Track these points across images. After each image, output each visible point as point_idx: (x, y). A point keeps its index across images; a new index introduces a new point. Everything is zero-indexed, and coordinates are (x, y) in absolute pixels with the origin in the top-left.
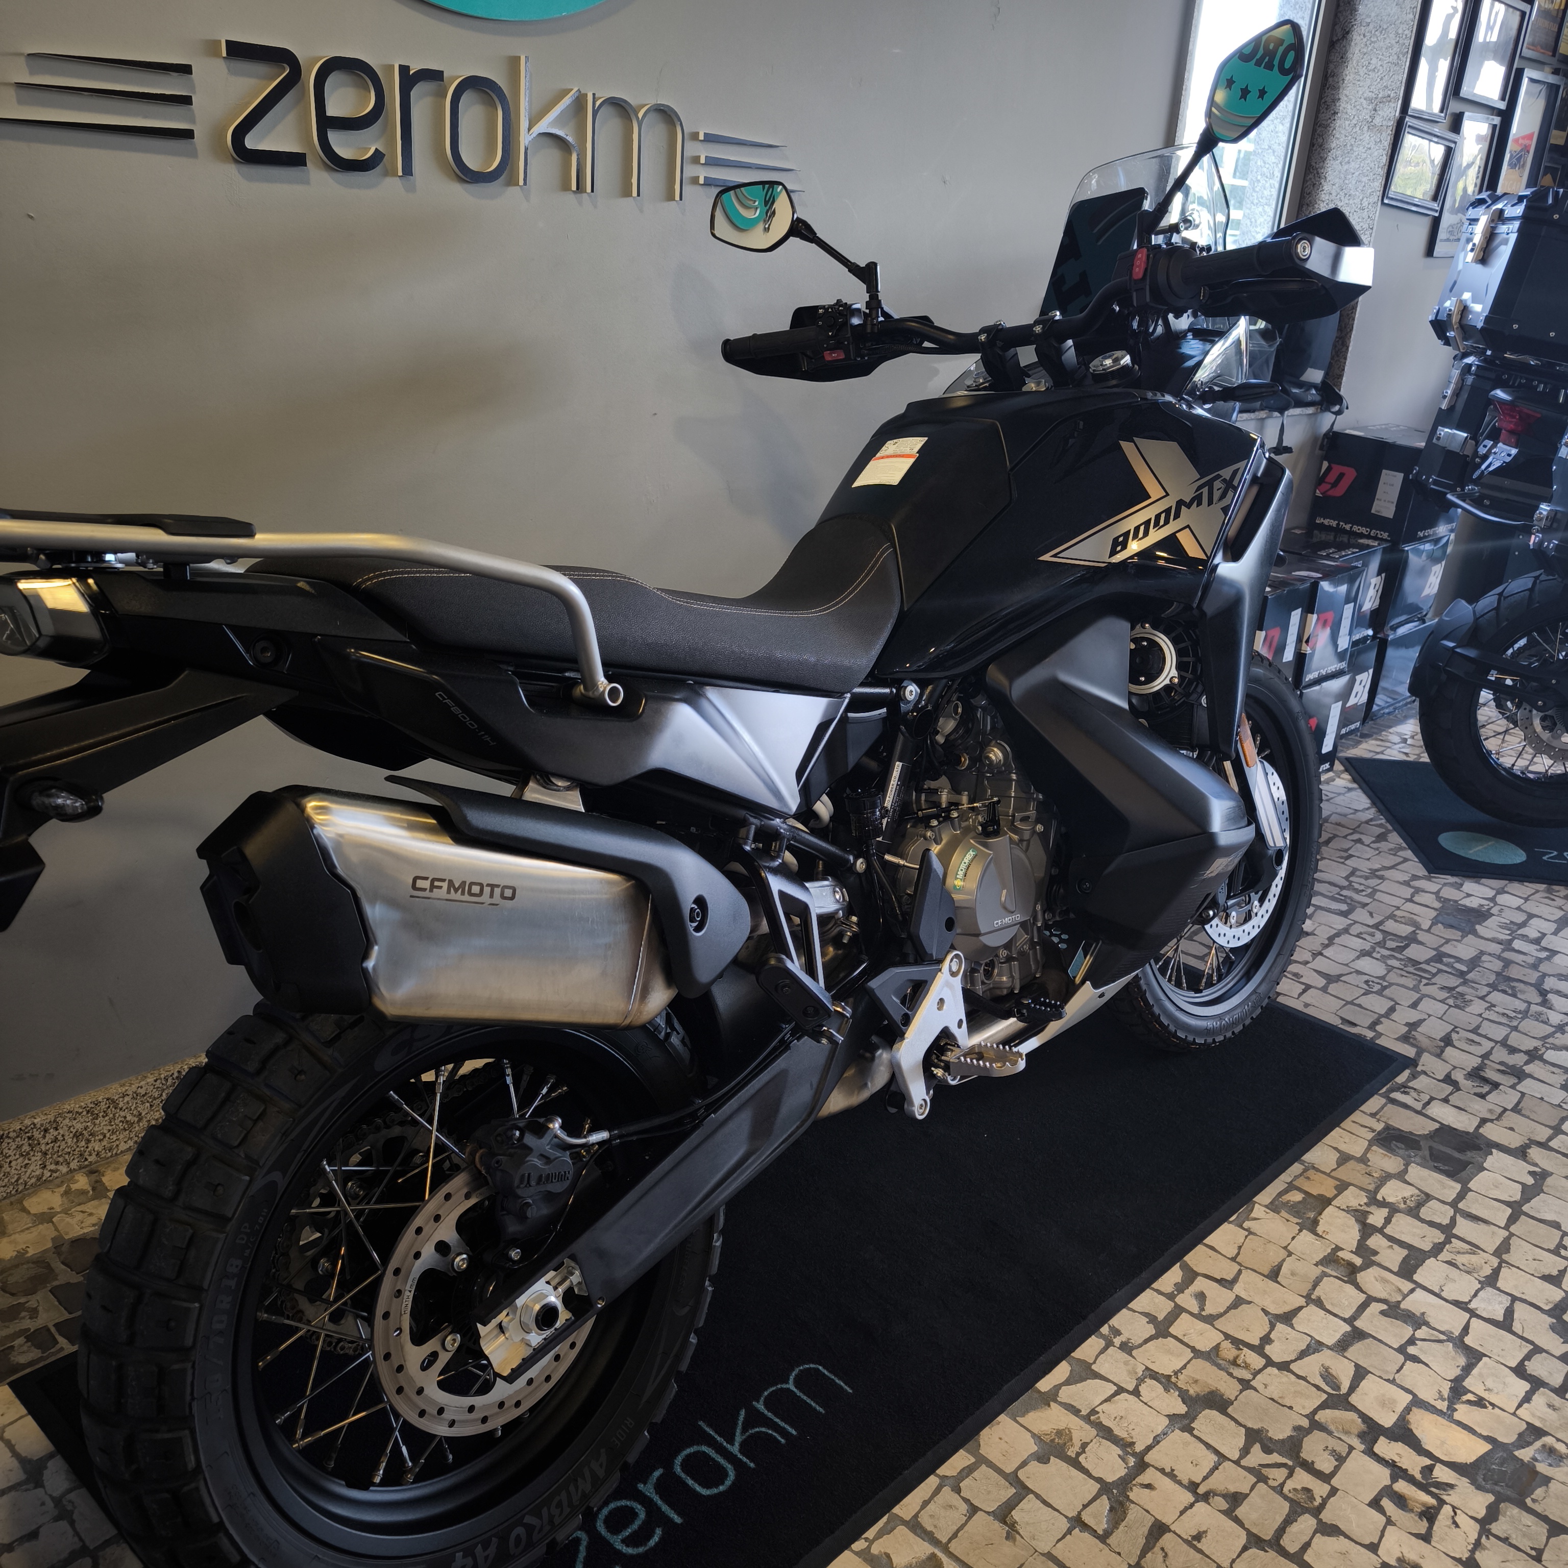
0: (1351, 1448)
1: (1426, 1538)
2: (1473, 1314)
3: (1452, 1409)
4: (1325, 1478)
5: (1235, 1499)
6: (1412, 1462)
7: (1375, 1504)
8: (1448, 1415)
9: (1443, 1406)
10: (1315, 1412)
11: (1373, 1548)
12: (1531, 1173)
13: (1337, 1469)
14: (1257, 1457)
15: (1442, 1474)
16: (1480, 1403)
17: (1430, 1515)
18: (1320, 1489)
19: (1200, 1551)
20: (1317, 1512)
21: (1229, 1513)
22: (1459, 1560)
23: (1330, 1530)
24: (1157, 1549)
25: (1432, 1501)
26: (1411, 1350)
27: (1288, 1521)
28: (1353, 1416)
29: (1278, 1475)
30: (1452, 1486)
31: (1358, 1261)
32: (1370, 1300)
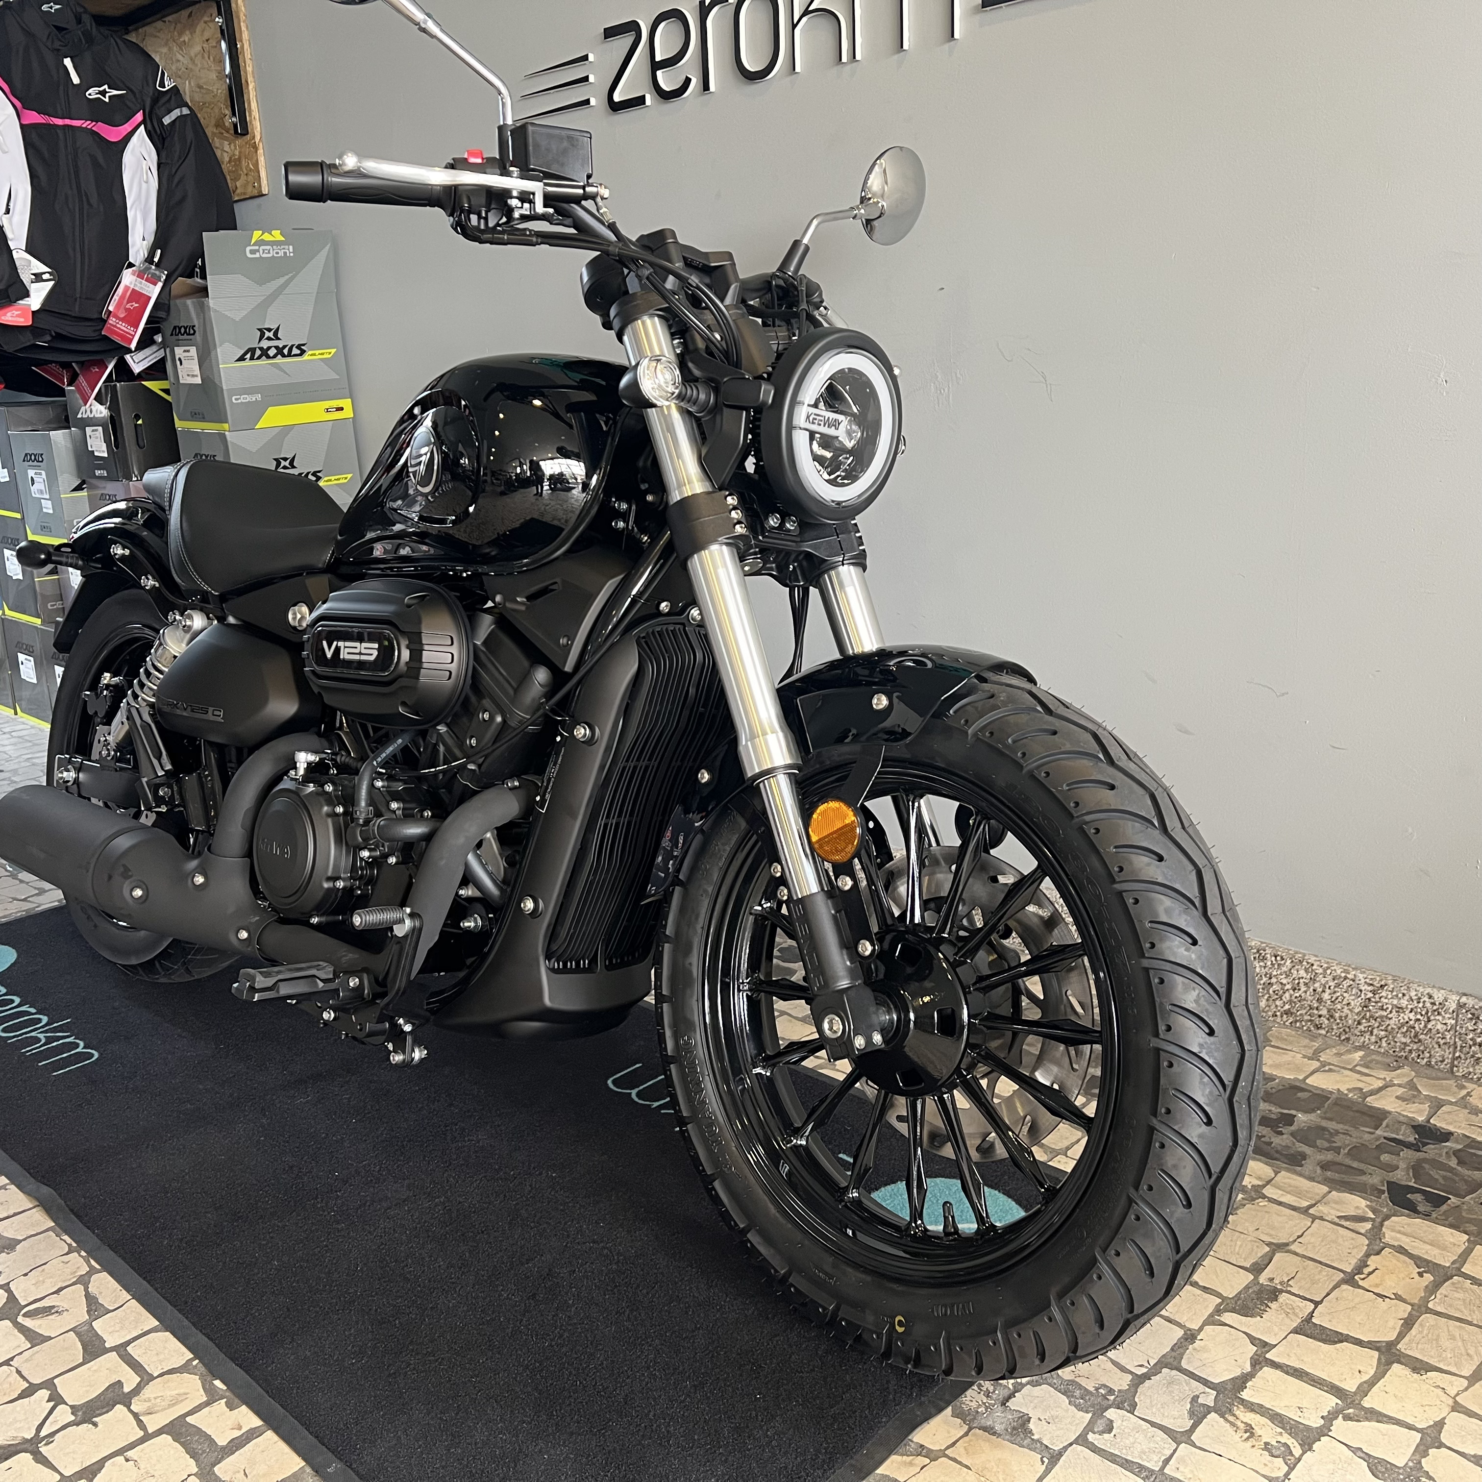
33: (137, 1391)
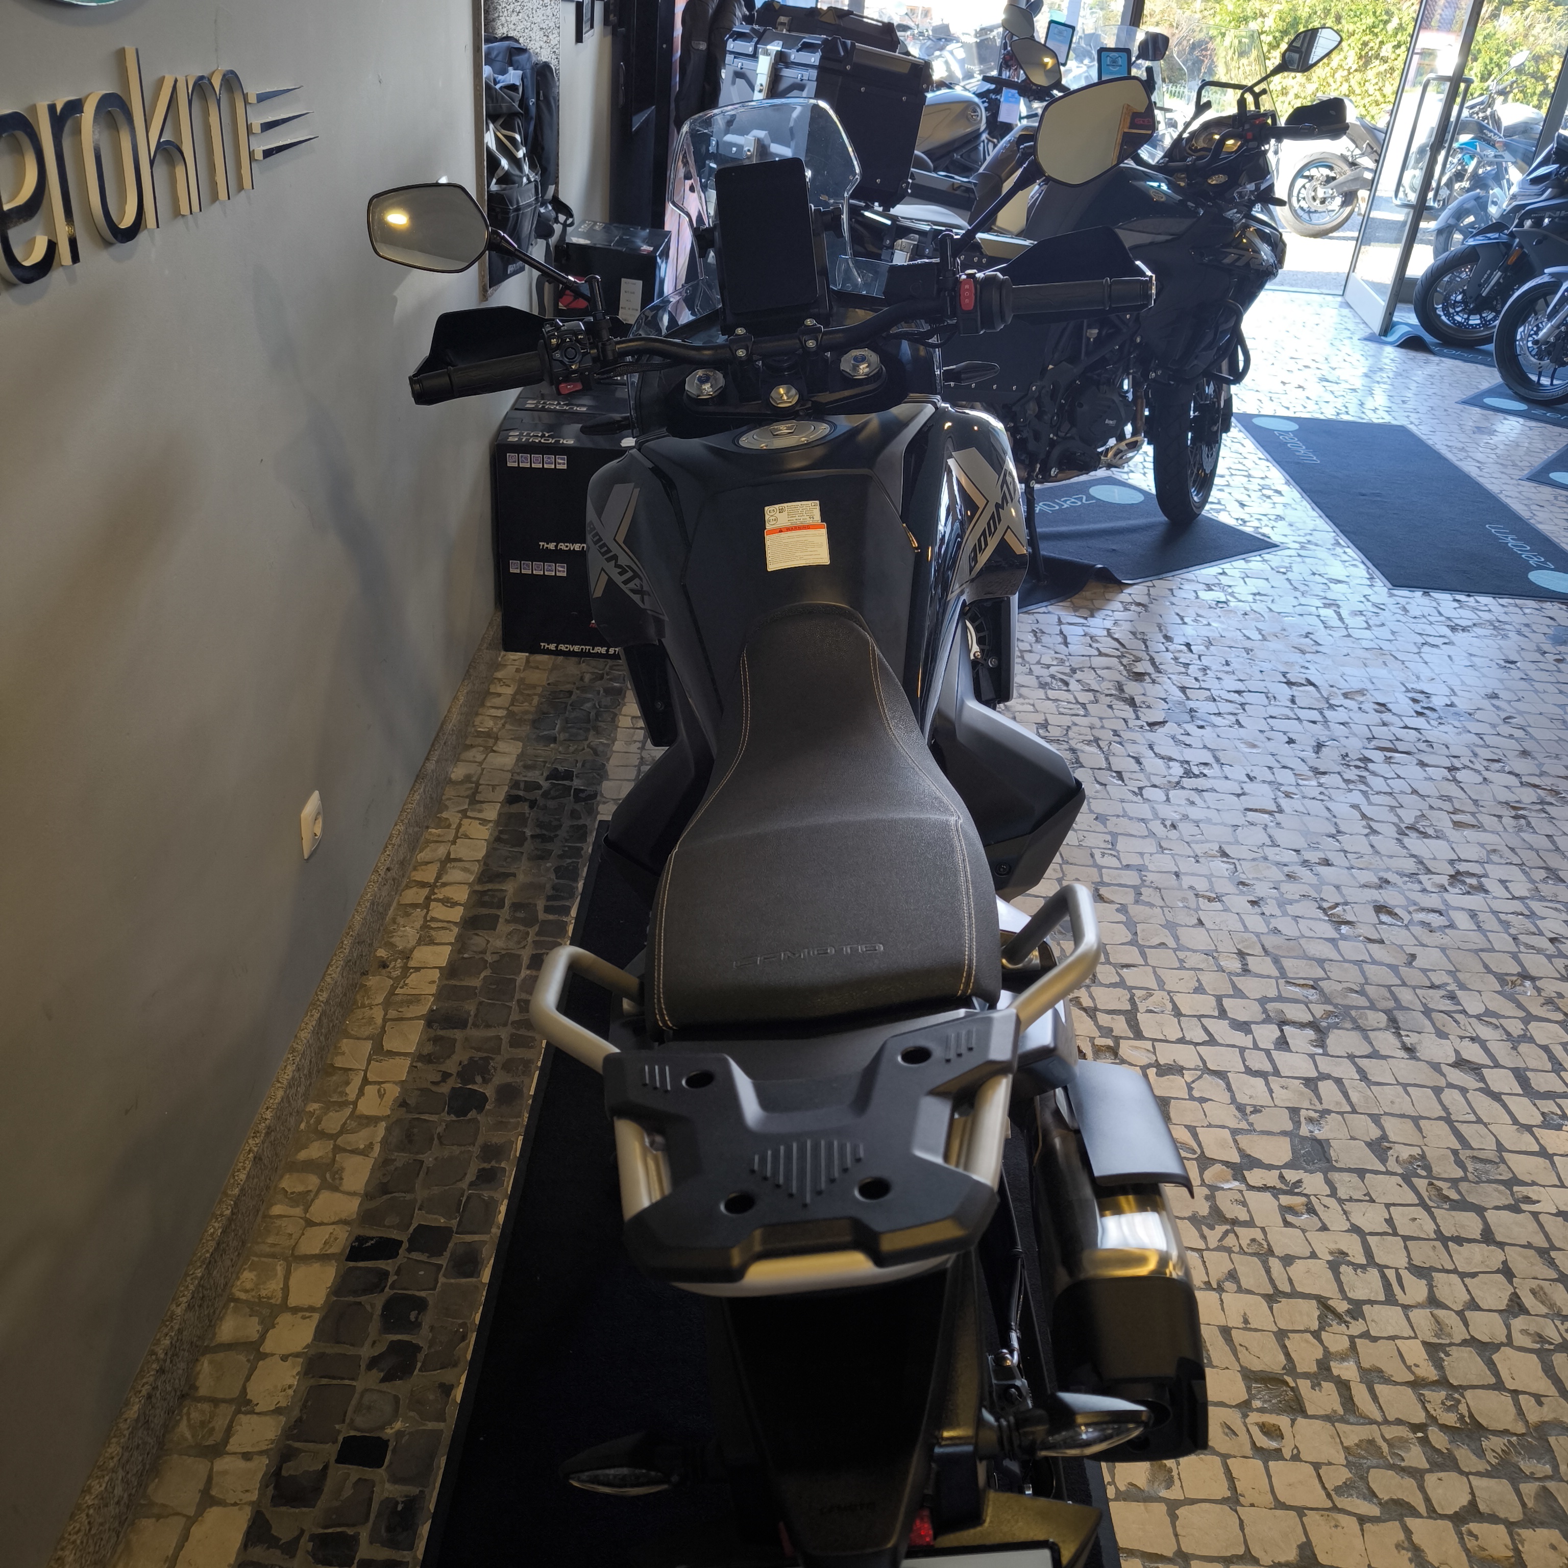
0: (1241, 1191)
1: (1324, 1228)
2: (1196, 1044)
3: (1251, 1124)
4: (1250, 1224)
5: (1232, 1275)
6: (1271, 1178)
7: (1287, 1224)
8: (1251, 1130)
9: (1244, 1125)
10: (1203, 1180)
11: (1313, 1255)
12: (1118, 910)
13: (1249, 1211)
14: (1214, 1236)
15: (1292, 1176)
16: (1257, 1110)
17: (1311, 1210)
18: (1259, 1236)
19: (1256, 1330)
20: (1271, 1252)
21: (1240, 1290)
22: (1348, 1231)
23: (1287, 1260)
24: (1238, 1347)
25: (1304, 1200)
26: (1196, 1094)
27: (1268, 1271)
28: (1218, 1167)
29: (1230, 1241)
30: (1300, 1181)
31: (1110, 1042)
32: (1144, 1069)
33: (1149, 1066)
